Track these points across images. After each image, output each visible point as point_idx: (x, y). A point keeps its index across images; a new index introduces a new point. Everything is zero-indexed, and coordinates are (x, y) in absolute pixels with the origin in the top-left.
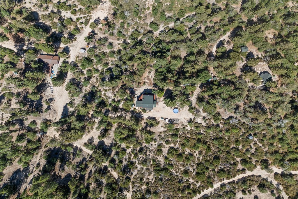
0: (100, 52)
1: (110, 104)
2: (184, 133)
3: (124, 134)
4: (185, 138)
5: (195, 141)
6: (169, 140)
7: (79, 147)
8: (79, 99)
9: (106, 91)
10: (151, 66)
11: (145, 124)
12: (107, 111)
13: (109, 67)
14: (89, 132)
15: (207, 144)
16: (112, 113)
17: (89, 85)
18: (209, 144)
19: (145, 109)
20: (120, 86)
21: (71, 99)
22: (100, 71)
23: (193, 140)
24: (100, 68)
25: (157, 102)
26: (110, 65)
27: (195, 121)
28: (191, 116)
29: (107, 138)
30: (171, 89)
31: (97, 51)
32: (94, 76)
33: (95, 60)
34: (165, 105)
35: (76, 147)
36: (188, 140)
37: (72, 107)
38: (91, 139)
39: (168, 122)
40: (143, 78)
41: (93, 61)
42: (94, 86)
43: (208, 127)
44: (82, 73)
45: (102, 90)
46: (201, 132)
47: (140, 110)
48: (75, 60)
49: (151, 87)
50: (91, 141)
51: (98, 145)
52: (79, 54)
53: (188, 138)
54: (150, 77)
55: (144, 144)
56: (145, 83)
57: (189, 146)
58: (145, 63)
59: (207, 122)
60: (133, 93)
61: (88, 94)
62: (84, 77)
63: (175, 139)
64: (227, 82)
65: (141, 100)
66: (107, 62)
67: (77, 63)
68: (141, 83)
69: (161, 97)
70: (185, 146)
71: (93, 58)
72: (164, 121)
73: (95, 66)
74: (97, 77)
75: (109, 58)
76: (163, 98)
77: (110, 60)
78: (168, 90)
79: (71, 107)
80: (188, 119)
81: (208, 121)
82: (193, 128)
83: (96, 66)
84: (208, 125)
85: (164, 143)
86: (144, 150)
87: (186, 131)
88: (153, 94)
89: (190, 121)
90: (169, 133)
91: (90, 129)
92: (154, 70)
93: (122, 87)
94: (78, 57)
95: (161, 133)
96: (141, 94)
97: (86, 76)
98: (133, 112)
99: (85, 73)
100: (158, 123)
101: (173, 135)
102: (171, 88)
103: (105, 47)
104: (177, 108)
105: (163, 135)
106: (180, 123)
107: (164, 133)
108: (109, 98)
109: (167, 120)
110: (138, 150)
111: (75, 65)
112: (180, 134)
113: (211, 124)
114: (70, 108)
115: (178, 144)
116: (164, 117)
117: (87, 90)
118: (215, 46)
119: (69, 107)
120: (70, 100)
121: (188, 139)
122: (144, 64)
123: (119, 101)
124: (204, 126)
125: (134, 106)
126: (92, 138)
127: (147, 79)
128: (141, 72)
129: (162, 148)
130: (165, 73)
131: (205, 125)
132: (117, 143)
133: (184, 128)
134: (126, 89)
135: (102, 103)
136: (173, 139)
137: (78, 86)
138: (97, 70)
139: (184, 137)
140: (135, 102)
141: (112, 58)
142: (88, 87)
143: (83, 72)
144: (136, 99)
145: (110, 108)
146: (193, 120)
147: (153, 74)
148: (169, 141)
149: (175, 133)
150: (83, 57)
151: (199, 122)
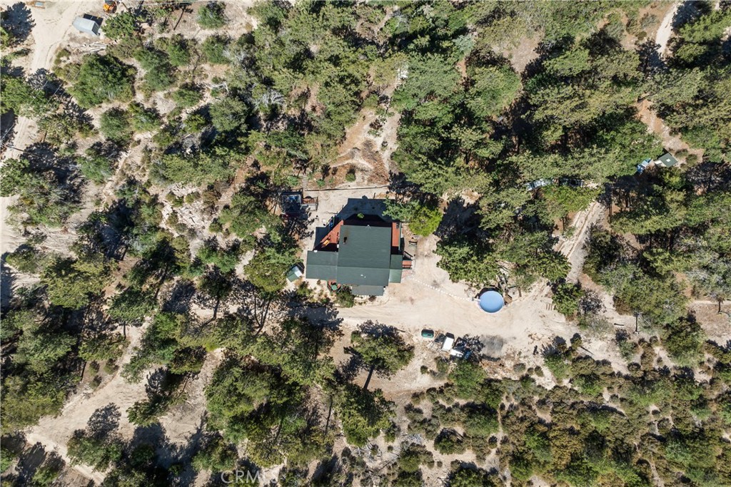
0: (165, 35)
1: (197, 264)
2: (523, 403)
3: (249, 400)
4: (531, 430)
5: (576, 445)
6: (454, 433)
7: (49, 449)
8: (66, 237)
9: (180, 202)
10: (384, 99)
11: (349, 356)
12: (185, 291)
13: (202, 103)
14: (97, 381)
15: (635, 460)
16: (202, 301)
17: (114, 178)
18: (641, 462)
19: (347, 290)
20: (240, 183)
21: (27, 233)
22: (165, 120)
23: (565, 439)
24: (164, 108)
25: (406, 258)
26: (207, 94)
27: (580, 351)
28: (563, 328)
29: (178, 414)
30: (468, 200)
31: (153, 33)
32: (139, 142)
33: (142, 72)
34: (445, 274)
35: (39, 449)
36: (545, 440)
37: (29, 268)
38: (105, 417)
39: (454, 353)
40: (346, 149)
41: (131, 72)
42: (132, 183)
43: (643, 382)
44: (84, 123)
45: (162, 198)
46: (605, 403)
47: (327, 292)
48: (53, 64)
49: (379, 191)
50: (103, 423)
51: (133, 442)
52: (73, 39)
53: (542, 428)
54: (378, 147)
55: (341, 444)
56: (352, 171)
57: (550, 467)
58: (356, 82)
59: (636, 358)
60: (296, 213)
61: (107, 215)
62: (91, 141)
63: (483, 432)
64: (723, 175)
65: (332, 248)
66: (198, 81)
67: (61, 78)
68: (335, 170)
69: (425, 235)
70: (527, 465)
71: (133, 61)
72: (435, 347)
73: (140, 97)
74: (151, 145)
75: (206, 66)
76: (432, 242)
77: (211, 76)
78: (456, 203)
79: (23, 269)
80: (545, 340)
81: (641, 350)
82: (566, 382)
83: (148, 97)
84: (640, 374)
85: (429, 445)
86: (340, 471)
87: (535, 392)
88: (387, 223)
89: (557, 352)
90: (456, 400)
91: (102, 372)
92: (398, 116)
93: (247, 188)
94: (66, 52)
95: (416, 396)
96: (335, 221)
97: (102, 138)
98: (295, 300)
99: (96, 123)
100: (405, 353)
101: (472, 410)
102: (471, 196)
103: (187, 17)
104: (496, 290)
105: (426, 406)
106: (508, 356)
107: (433, 398)
108: (193, 233)
109: (449, 343)
110: (311, 473)
111: (52, 89)
112: (507, 405)
113: (655, 365)
114: (20, 275)
115: (494, 451)
116: (435, 328)
117: (105, 199)
118: (668, 19)
119: (14, 270)
120: (23, 240)
121: (544, 435)
122: (353, 86)
123: (235, 250)
124: (619, 374)
125: (298, 273)
126: (110, 410)
127: (364, 156)
128: (336, 118)
129: (421, 466)
130: (447, 128)
131: (625, 372)
132: (218, 436)
133: (525, 379)
134: (266, 194)
135: (163, 258)
136: (472, 432)
137: (61, 177)
138: (153, 115)
139: (526, 424)
140: (303, 256)
141: (216, 66)
142: (109, 185)
143: (89, 118)
144: (309, 244)
145: (197, 280)
146: (569, 344)
147: (389, 131)
148: (454, 439)
149: (480, 400)
150: (89, 55)
151: (598, 356)
